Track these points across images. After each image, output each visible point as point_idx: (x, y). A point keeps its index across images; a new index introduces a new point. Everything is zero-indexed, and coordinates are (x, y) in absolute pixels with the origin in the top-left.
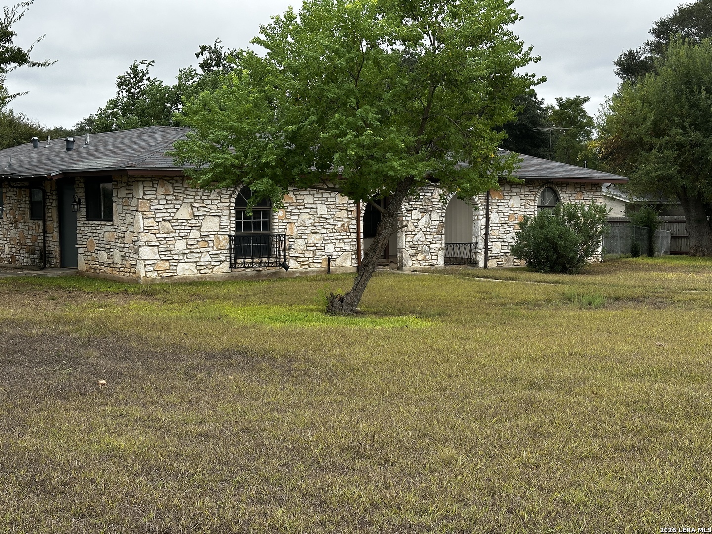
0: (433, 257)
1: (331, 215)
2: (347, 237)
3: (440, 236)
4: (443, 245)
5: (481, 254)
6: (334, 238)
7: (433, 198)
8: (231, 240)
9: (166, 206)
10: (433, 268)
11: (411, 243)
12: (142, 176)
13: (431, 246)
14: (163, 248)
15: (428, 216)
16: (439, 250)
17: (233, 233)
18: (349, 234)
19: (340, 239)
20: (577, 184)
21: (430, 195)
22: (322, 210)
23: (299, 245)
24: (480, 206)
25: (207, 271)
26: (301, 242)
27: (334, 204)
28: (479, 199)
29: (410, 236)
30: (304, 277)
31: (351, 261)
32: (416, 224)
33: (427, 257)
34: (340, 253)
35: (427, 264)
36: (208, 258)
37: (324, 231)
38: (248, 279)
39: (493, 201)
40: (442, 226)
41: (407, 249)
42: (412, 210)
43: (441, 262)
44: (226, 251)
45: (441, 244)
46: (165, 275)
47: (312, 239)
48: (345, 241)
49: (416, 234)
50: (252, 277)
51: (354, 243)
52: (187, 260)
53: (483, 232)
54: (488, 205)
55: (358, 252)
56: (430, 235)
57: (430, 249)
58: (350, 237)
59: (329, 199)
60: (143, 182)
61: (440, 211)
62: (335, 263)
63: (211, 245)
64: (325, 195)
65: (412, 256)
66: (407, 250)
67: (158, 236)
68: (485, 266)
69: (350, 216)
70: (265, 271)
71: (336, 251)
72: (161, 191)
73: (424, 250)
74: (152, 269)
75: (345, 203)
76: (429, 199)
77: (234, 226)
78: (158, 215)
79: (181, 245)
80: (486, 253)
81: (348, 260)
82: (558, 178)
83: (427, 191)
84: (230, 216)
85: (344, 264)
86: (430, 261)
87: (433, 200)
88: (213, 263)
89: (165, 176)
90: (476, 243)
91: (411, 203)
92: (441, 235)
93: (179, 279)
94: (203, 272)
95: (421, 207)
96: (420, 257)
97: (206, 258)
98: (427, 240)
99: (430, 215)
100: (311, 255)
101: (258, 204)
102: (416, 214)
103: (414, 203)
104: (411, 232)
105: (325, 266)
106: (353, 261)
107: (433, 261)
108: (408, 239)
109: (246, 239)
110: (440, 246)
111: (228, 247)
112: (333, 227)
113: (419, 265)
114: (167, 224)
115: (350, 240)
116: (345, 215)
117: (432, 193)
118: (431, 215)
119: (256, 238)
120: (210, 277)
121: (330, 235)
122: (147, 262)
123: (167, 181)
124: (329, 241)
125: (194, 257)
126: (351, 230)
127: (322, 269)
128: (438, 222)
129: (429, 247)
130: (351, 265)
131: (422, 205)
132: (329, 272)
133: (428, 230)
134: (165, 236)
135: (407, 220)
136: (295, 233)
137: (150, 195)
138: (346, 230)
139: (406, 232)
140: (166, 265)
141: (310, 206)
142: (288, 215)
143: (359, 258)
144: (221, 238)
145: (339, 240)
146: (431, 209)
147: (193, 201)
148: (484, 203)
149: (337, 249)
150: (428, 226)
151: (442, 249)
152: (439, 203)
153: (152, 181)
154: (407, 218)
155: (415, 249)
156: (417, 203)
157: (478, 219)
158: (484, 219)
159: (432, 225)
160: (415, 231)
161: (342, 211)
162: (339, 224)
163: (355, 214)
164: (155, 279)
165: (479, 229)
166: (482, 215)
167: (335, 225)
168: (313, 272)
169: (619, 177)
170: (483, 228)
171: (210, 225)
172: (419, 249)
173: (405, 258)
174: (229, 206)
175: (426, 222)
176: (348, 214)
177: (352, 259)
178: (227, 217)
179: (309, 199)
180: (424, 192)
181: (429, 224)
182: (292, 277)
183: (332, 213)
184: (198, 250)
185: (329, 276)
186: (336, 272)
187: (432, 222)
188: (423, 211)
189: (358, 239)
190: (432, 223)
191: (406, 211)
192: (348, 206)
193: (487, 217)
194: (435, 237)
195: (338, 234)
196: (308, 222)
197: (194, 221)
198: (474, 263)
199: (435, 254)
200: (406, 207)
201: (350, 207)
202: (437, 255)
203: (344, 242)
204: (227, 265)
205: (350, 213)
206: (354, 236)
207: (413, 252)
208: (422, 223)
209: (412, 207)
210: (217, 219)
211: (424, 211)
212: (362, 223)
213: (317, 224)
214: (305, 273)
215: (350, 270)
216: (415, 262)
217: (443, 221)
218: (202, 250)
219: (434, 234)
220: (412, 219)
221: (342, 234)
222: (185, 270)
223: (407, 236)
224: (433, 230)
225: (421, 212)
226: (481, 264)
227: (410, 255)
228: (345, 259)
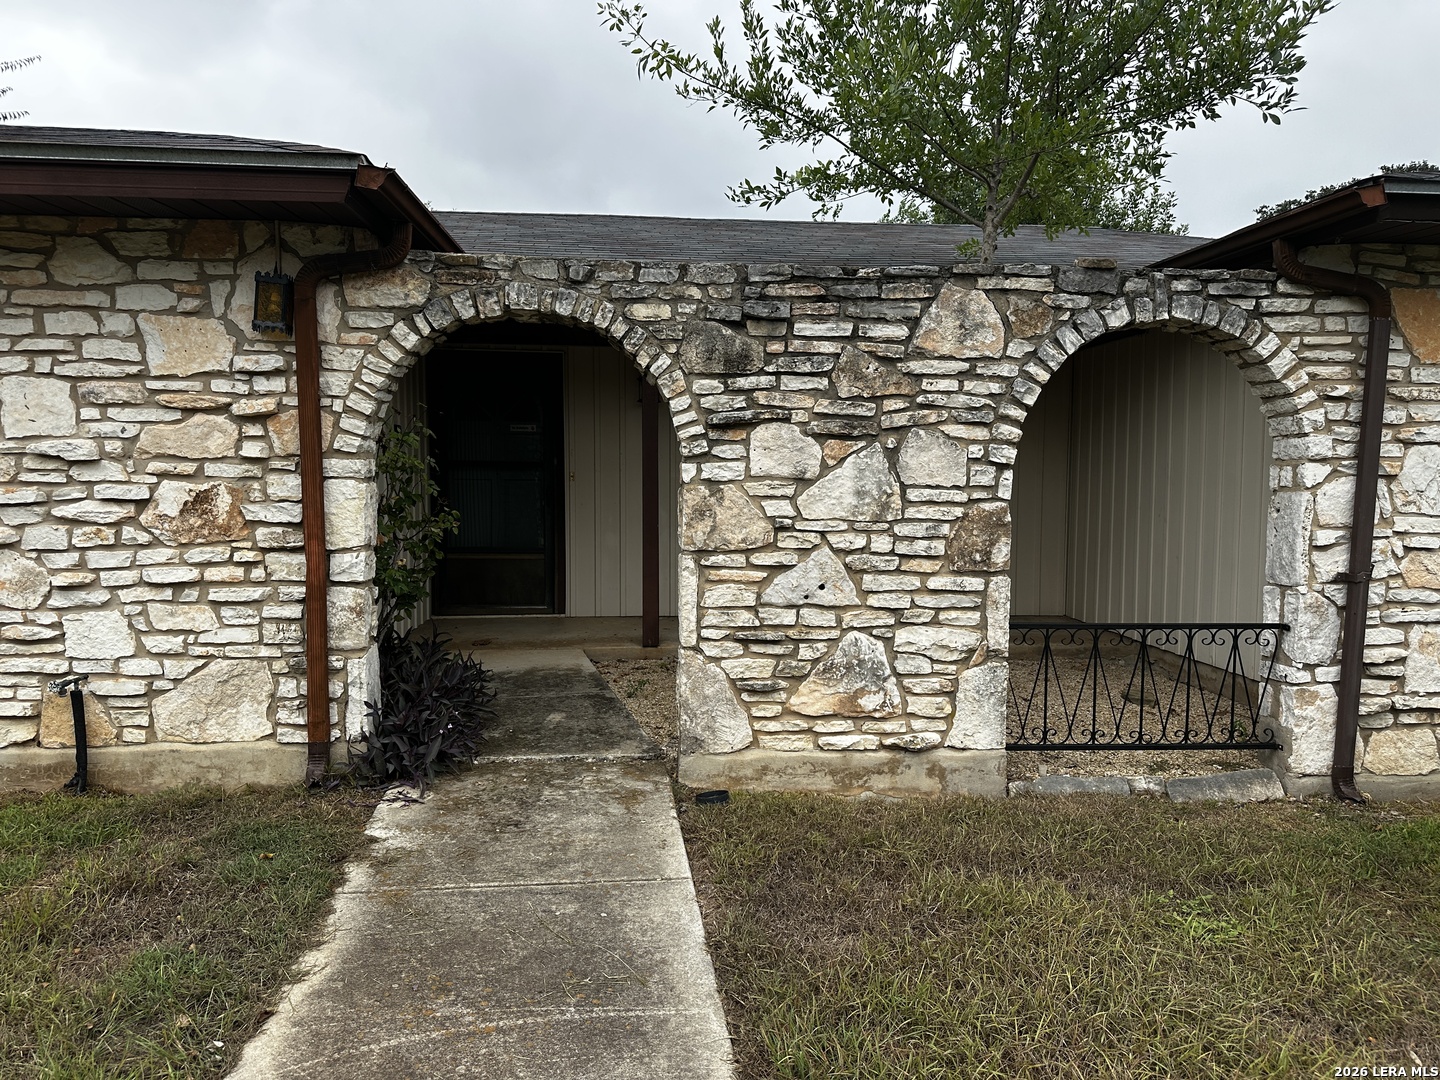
0: (915, 705)
1: (99, 438)
2: (240, 572)
3: (975, 583)
4: (999, 636)
5: (1305, 695)
6: (130, 576)
7: (921, 354)
10: (916, 768)
11: (744, 618)
13: (902, 636)
15: (879, 461)
16: (964, 662)
18: (250, 556)
19: (178, 587)
21: (902, 332)
24: (1310, 406)
27: (129, 377)
28: (1304, 362)
29: (735, 574)
31: (271, 711)
32: (772, 508)
33: (869, 702)
34: (172, 668)
35: (872, 741)
37: (52, 537)
40: (992, 524)
41: (709, 650)
42: (750, 424)
43: (980, 732)
45: (982, 626)
48: (215, 594)
49: (783, 568)
51: (295, 611)
53: (1335, 562)
54: (1374, 400)
55: (313, 664)
56: (898, 571)
57: (893, 655)
58: (258, 573)
59: (90, 348)
61: (981, 433)
62: (144, 721)
65: (753, 691)
66: (717, 660)
68: (1343, 767)
69: (251, 450)
71: (141, 651)
73: (838, 658)
75: (219, 374)
76: (885, 360)
80: (1348, 693)
81: (246, 706)
83: (873, 309)
85: (213, 730)
86: (888, 726)
87: (916, 366)
90: (1283, 628)
91: (743, 382)
92: (987, 575)
95: (823, 406)
96: (813, 698)
98: (872, 601)
99: (892, 455)
102: (779, 449)
103: (764, 380)
104: (747, 552)
105: (58, 735)
106: (283, 715)
107: (917, 724)
108: (717, 596)
110: (970, 639)
112: (131, 509)
113: (803, 743)
115: (256, 593)
116: (219, 444)
117: (913, 323)
118: (909, 457)
121: (95, 559)
124: (101, 596)
126: (261, 532)
127: (45, 755)
128: (962, 497)
129: (888, 641)
130: (272, 735)
131: (831, 393)
133: (882, 543)
135: (709, 482)
138: (226, 529)
139: (701, 553)
143: (319, 705)
145: (168, 594)
146: (901, 420)
148: (1342, 390)
149: (151, 643)
150: (882, 520)
151: (991, 654)
152: (969, 385)
154: (710, 470)
155: (778, 650)
156: (791, 383)
157: (1297, 485)
158: (1344, 487)
159: (911, 512)
160: (771, 546)
161: (198, 418)
162: (172, 497)
163: (286, 437)
165: (1301, 546)
166: (1324, 460)
167: (141, 504)
170: (1324, 537)
172: (805, 652)
173: (694, 703)
175: (860, 494)
176: (242, 438)
177: (275, 701)
180: (848, 318)
181: (885, 507)
183: (106, 428)
185: (93, 807)
186: (149, 772)
187: (912, 495)
188: (834, 427)
189: (321, 584)
190: (907, 503)
191: (699, 429)
192: (242, 388)
193: (1369, 473)
194: (933, 583)
195: (161, 554)
198: (1258, 746)
199: (935, 683)
200: (707, 402)
201: (251, 395)
202: (951, 695)
203: (217, 605)
205: (254, 430)
206: (285, 566)
207: (758, 668)
208: (832, 501)
209: (752, 403)
211: (849, 431)
215: (257, 763)
216: (772, 726)
217: (1005, 493)
219: (927, 566)
220: (750, 477)
221: (196, 555)
223: (713, 575)
224: (920, 547)
225: (821, 437)
226: (1310, 754)
227: (740, 686)
228: (225, 698)
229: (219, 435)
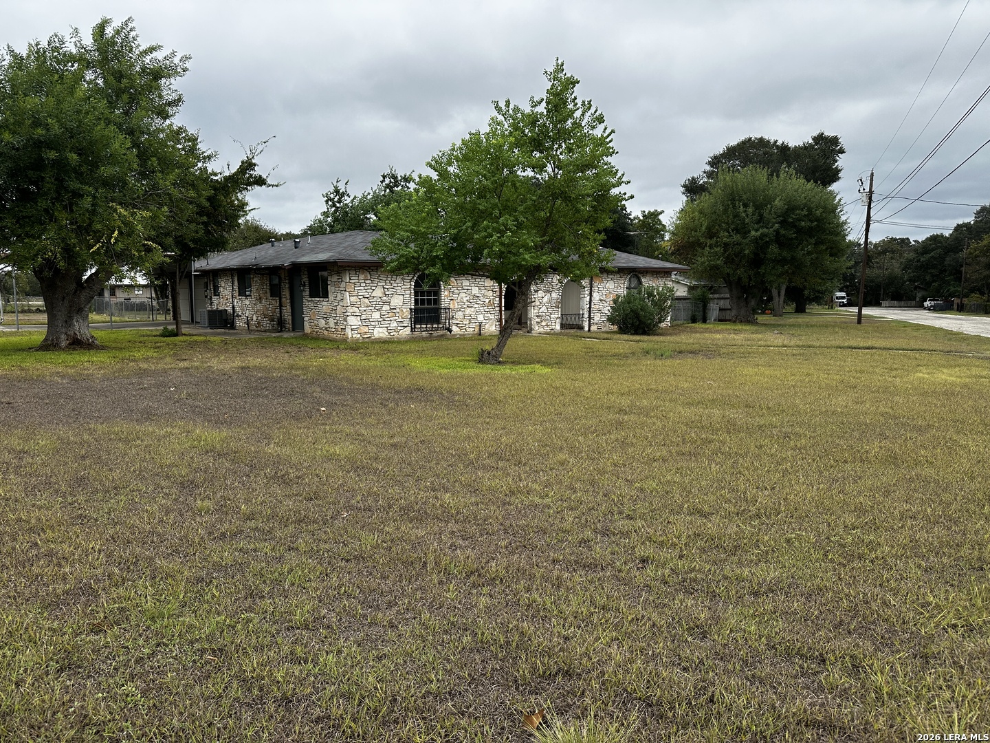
0: (553, 324)
1: (481, 294)
3: (558, 309)
4: (560, 316)
5: (586, 322)
6: (483, 310)
7: (553, 282)
8: (411, 312)
9: (366, 288)
10: (553, 332)
11: (537, 314)
12: (349, 266)
13: (551, 316)
14: (364, 317)
15: (550, 295)
16: (557, 319)
17: (413, 307)
18: (494, 308)
19: (488, 311)
20: (654, 272)
21: (551, 280)
22: (475, 290)
23: (459, 315)
24: (586, 288)
25: (394, 333)
26: (460, 313)
27: (483, 286)
28: (585, 283)
29: (537, 309)
30: (463, 338)
31: (495, 327)
32: (541, 301)
33: (549, 324)
34: (487, 321)
35: (549, 329)
36: (395, 324)
37: (476, 306)
38: (424, 339)
39: (595, 284)
40: (559, 302)
42: (538, 291)
43: (558, 327)
44: (408, 320)
45: (558, 315)
46: (365, 336)
47: (468, 311)
48: (491, 312)
49: (541, 308)
50: (427, 338)
51: (498, 314)
52: (381, 326)
53: (588, 306)
54: (591, 287)
55: (500, 320)
56: (551, 308)
57: (550, 318)
58: (494, 310)
59: (480, 283)
60: (349, 270)
61: (558, 292)
62: (484, 328)
63: (397, 315)
64: (477, 280)
66: (535, 319)
67: (360, 309)
68: (589, 330)
69: (495, 295)
70: (435, 334)
72: (362, 277)
73: (546, 319)
74: (356, 332)
75: (491, 286)
76: (550, 283)
77: (413, 302)
78: (360, 294)
79: (376, 315)
80: (589, 321)
81: (493, 326)
82: (641, 268)
83: (549, 277)
84: (410, 295)
85: (490, 329)
86: (550, 327)
87: (553, 284)
88: (399, 328)
89: (365, 266)
90: (583, 314)
91: (537, 286)
93: (375, 339)
94: (392, 334)
95: (545, 289)
96: (544, 324)
97: (394, 324)
98: (549, 312)
100: (468, 323)
101: (430, 286)
102: (541, 294)
103: (539, 285)
104: (537, 306)
105: (477, 330)
106: (497, 327)
107: (553, 326)
108: (535, 311)
109: (422, 311)
111: (409, 317)
113: (543, 329)
114: (367, 301)
115: (495, 312)
116: (491, 294)
118: (552, 294)
119: (429, 311)
120: (397, 338)
121: (480, 308)
122: (353, 327)
123: (366, 270)
124: (480, 313)
125: (386, 324)
126: (495, 305)
127: (475, 332)
128: (556, 299)
130: (496, 330)
131: (545, 287)
132: (480, 334)
133: (549, 305)
134: (365, 309)
135: (534, 298)
136: (456, 307)
137: (354, 279)
138: (492, 304)
139: (534, 306)
140: (366, 329)
141: (467, 288)
142: (451, 295)
143: (501, 325)
144: (404, 310)
146: (551, 290)
147: (384, 284)
148: (589, 286)
149: (486, 318)
150: (550, 302)
151: (559, 318)
152: (557, 286)
153: (355, 270)
154: (535, 296)
155: (540, 318)
156: (542, 286)
157: (584, 297)
158: (589, 297)
159: (552, 301)
160: (540, 305)
161: (489, 291)
162: (487, 301)
163: (498, 294)
164: (358, 339)
165: (585, 304)
166: (587, 294)
167: (484, 301)
168: (469, 334)
169: (683, 267)
170: (587, 303)
171: (397, 301)
172: (543, 318)
173: (533, 324)
174: (410, 288)
175: (548, 299)
176: (493, 294)
177: (496, 325)
178: (408, 296)
179: (466, 283)
180: (546, 278)
181: (550, 300)
182: (454, 338)
184: (388, 319)
185: (480, 337)
186: (485, 334)
187: (552, 299)
189: (500, 311)
191: (534, 291)
193: (591, 295)
194: (554, 309)
195: (486, 308)
196: (465, 299)
197: (385, 298)
198: (582, 328)
199: (554, 321)
200: (534, 288)
201: (495, 288)
202: (556, 323)
203: (491, 314)
204: (409, 329)
205: (494, 292)
206: (497, 309)
207: (539, 320)
208: (545, 300)
209: (538, 288)
210: (401, 297)
211: (547, 291)
212: (503, 300)
213: (471, 301)
214: (463, 335)
215: (495, 333)
216: (540, 327)
217: (560, 299)
218: (391, 319)
219: (553, 307)
220: (538, 297)
221: (489, 308)
222: (379, 333)
223: (535, 309)
224: (553, 305)
225: (544, 292)
226: (586, 329)
227: (537, 322)
228: (491, 325)
229: (490, 293)
